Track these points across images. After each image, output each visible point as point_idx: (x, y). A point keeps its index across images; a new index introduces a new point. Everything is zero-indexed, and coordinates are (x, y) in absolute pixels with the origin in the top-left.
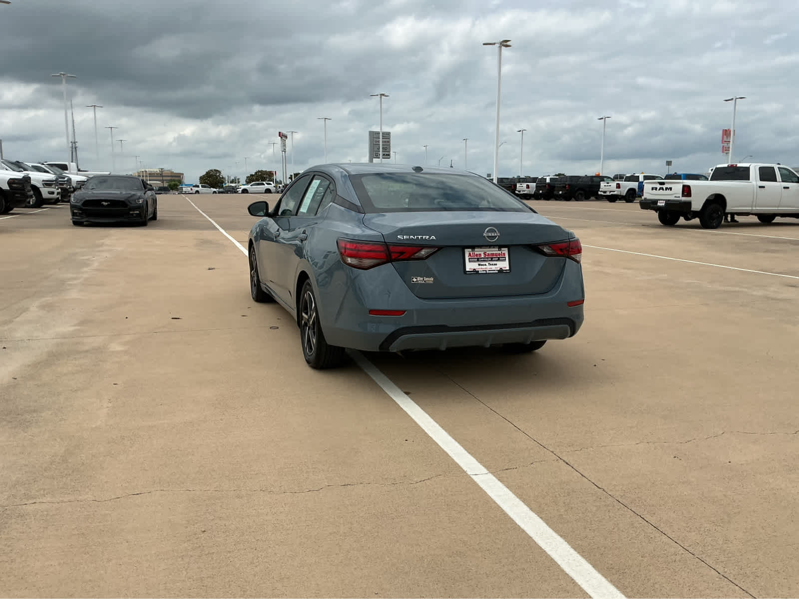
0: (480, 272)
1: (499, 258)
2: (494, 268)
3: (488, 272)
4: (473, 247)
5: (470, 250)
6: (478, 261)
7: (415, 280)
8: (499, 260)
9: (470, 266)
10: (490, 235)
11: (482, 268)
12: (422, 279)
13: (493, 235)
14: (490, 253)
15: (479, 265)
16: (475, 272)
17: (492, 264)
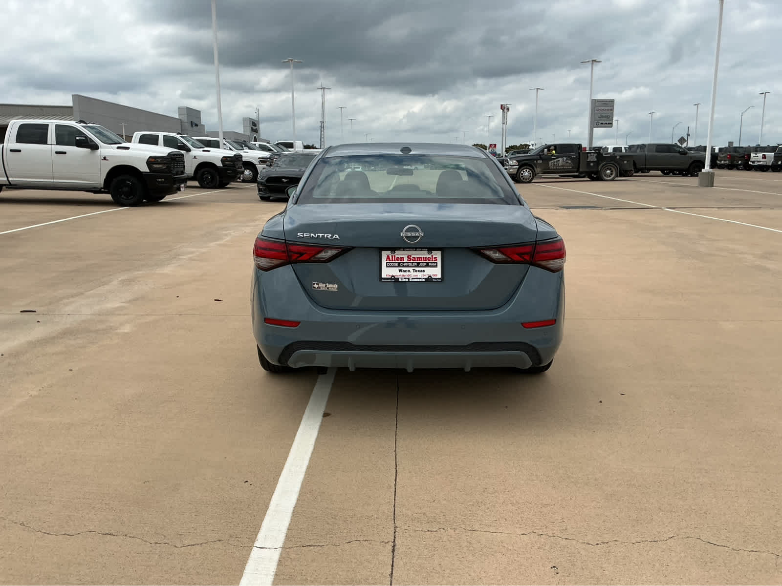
0: (400, 280)
1: (428, 263)
2: (420, 275)
3: (411, 280)
4: (393, 249)
5: (389, 252)
6: (399, 265)
7: (316, 286)
8: (428, 265)
9: (387, 272)
10: (409, 234)
11: (403, 275)
12: (324, 285)
13: (413, 234)
14: (416, 256)
15: (400, 271)
16: (394, 280)
17: (419, 271)
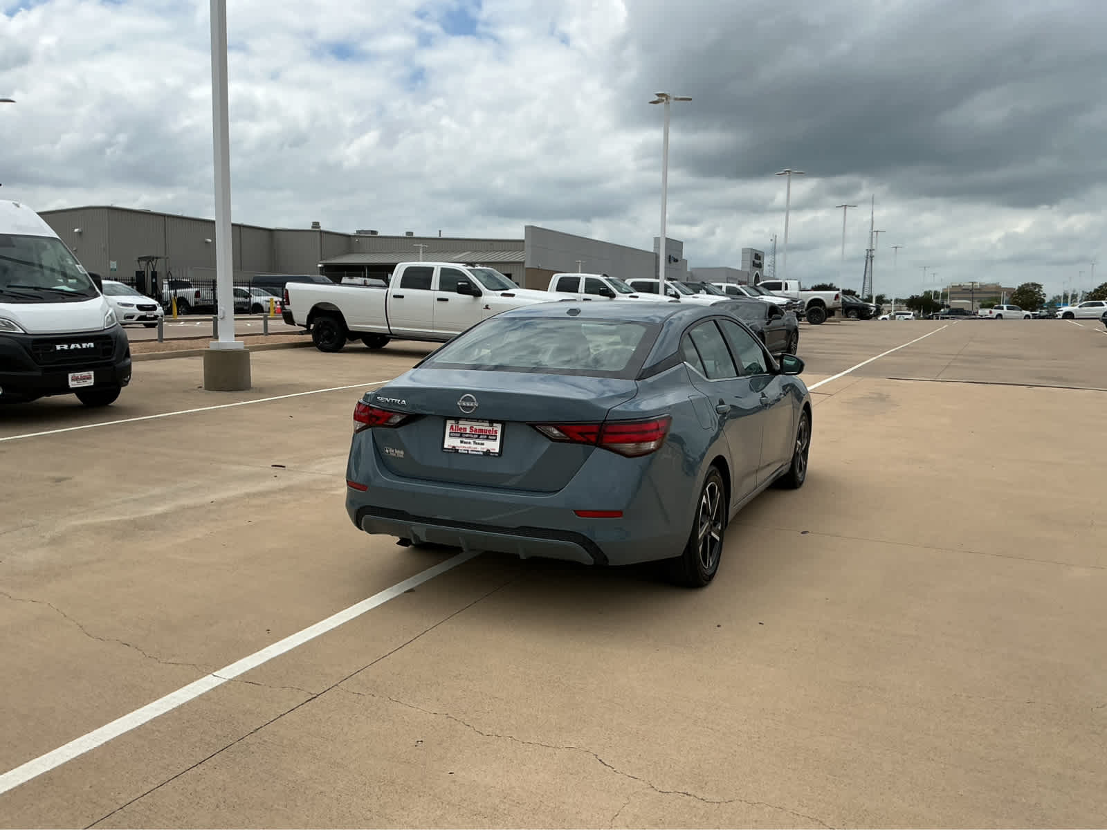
0: (460, 451)
1: (488, 436)
2: (479, 448)
3: (470, 452)
4: (457, 419)
5: (453, 422)
6: (461, 436)
7: (387, 451)
8: (487, 438)
9: (450, 442)
10: (465, 404)
11: (464, 447)
12: (393, 451)
13: (469, 405)
14: (478, 428)
15: (462, 442)
16: (455, 450)
17: (479, 444)
